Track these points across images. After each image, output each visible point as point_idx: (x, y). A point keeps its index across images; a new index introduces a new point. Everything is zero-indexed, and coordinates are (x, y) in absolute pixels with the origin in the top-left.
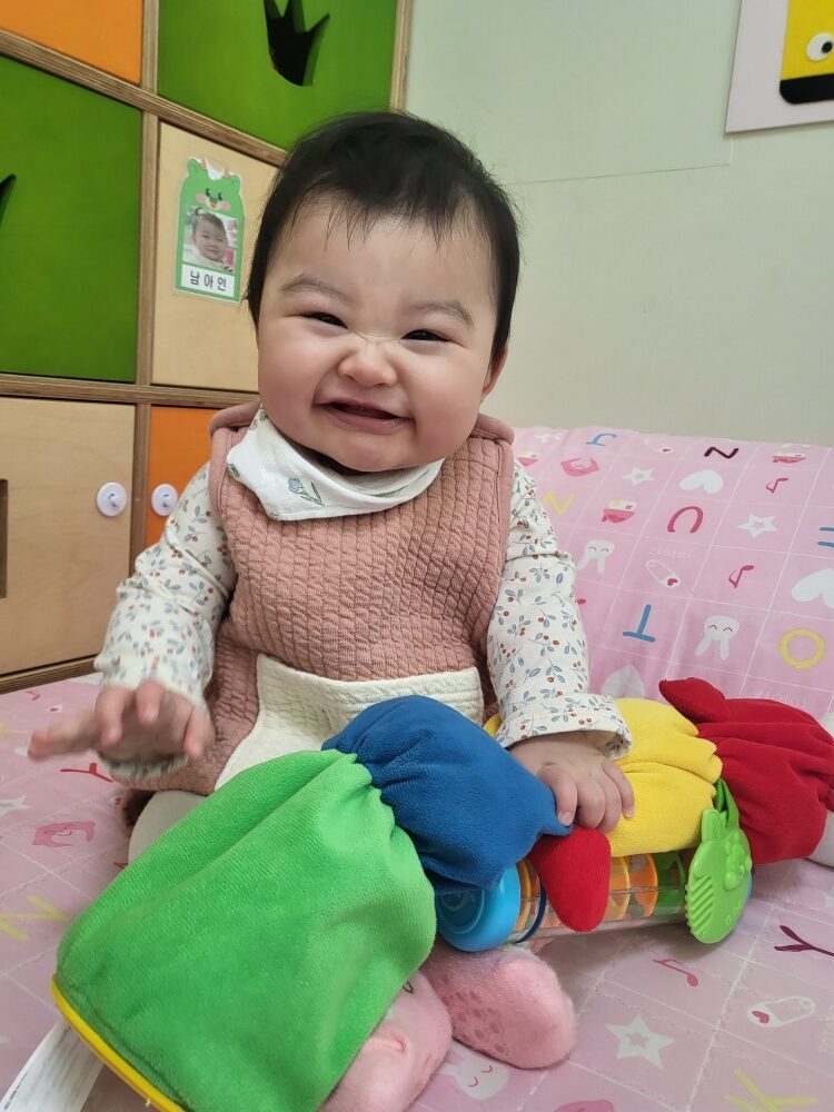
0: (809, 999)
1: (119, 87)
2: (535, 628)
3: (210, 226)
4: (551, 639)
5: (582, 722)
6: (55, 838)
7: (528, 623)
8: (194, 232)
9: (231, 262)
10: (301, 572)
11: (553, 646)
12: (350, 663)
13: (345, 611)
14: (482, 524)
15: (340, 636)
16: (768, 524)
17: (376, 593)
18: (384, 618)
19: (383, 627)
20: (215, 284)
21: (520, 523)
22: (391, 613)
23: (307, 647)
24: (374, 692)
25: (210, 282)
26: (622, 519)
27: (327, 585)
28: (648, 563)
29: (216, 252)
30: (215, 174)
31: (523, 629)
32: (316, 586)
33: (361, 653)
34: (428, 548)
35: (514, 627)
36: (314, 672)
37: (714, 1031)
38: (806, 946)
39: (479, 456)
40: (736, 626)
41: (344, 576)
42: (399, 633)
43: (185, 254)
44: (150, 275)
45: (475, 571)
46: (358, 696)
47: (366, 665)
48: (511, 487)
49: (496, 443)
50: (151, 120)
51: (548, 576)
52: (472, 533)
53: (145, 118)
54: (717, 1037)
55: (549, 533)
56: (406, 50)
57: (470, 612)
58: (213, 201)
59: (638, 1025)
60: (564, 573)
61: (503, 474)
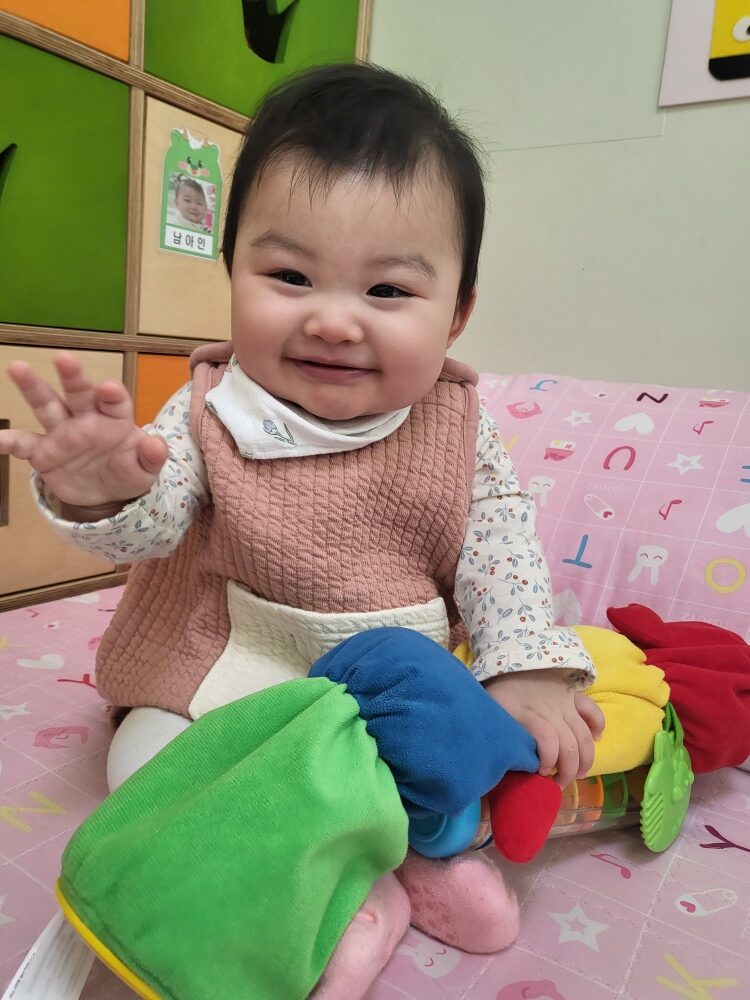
0: (732, 892)
1: (110, 64)
2: (504, 568)
3: (190, 191)
4: (521, 579)
5: (555, 661)
6: (54, 741)
7: (497, 562)
8: (177, 196)
9: (209, 224)
10: (277, 512)
11: (523, 586)
12: (324, 600)
13: (318, 551)
14: (450, 467)
15: (314, 574)
16: (695, 463)
17: (346, 534)
18: (355, 556)
19: (354, 564)
20: (196, 243)
21: (485, 466)
22: (360, 551)
23: (281, 583)
24: (345, 624)
25: (190, 241)
26: (562, 458)
27: (301, 526)
28: (585, 497)
29: (196, 214)
30: (195, 144)
31: (493, 569)
32: (289, 526)
33: (334, 590)
34: (399, 491)
35: (484, 566)
36: (287, 604)
37: (646, 918)
38: (729, 844)
39: (447, 401)
40: (665, 554)
41: (316, 517)
42: (369, 570)
43: (168, 216)
44: (137, 235)
45: (443, 513)
46: (331, 627)
47: (338, 602)
48: (476, 430)
49: (463, 386)
50: (138, 94)
51: (513, 516)
52: (441, 477)
53: (133, 93)
54: (648, 925)
55: (512, 473)
56: (367, 30)
57: (437, 549)
58: (194, 168)
59: (577, 913)
60: (528, 512)
61: (469, 417)
